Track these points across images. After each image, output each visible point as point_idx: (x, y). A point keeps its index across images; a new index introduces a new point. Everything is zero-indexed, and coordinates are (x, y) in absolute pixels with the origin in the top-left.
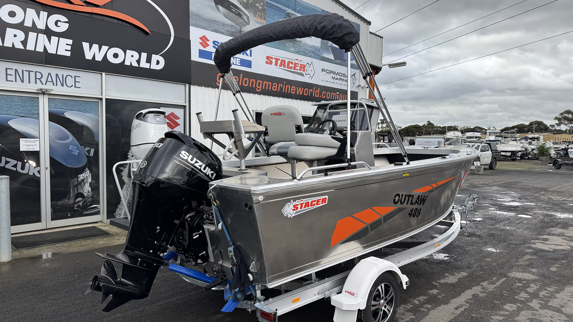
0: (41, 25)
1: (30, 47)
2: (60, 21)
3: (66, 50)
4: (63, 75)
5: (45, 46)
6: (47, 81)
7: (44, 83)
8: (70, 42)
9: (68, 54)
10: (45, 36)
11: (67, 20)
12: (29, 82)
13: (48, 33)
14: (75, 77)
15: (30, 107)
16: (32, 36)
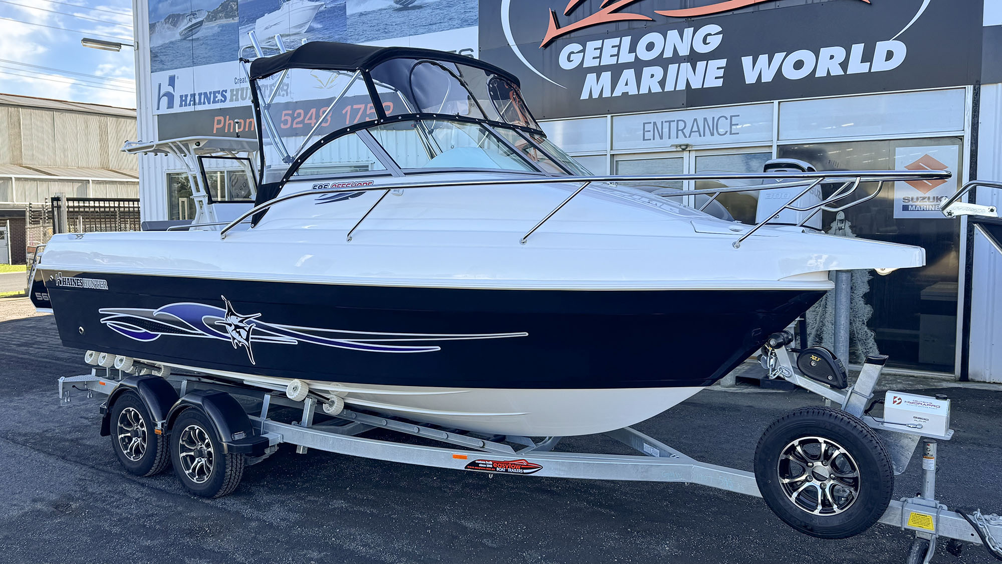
0: (684, 51)
1: (669, 87)
2: (710, 34)
3: (716, 78)
4: (713, 118)
5: (687, 79)
6: (691, 132)
7: (688, 135)
8: (723, 62)
9: (719, 83)
10: (689, 63)
11: (719, 29)
12: (669, 138)
13: (694, 58)
14: (731, 117)
16: (673, 68)
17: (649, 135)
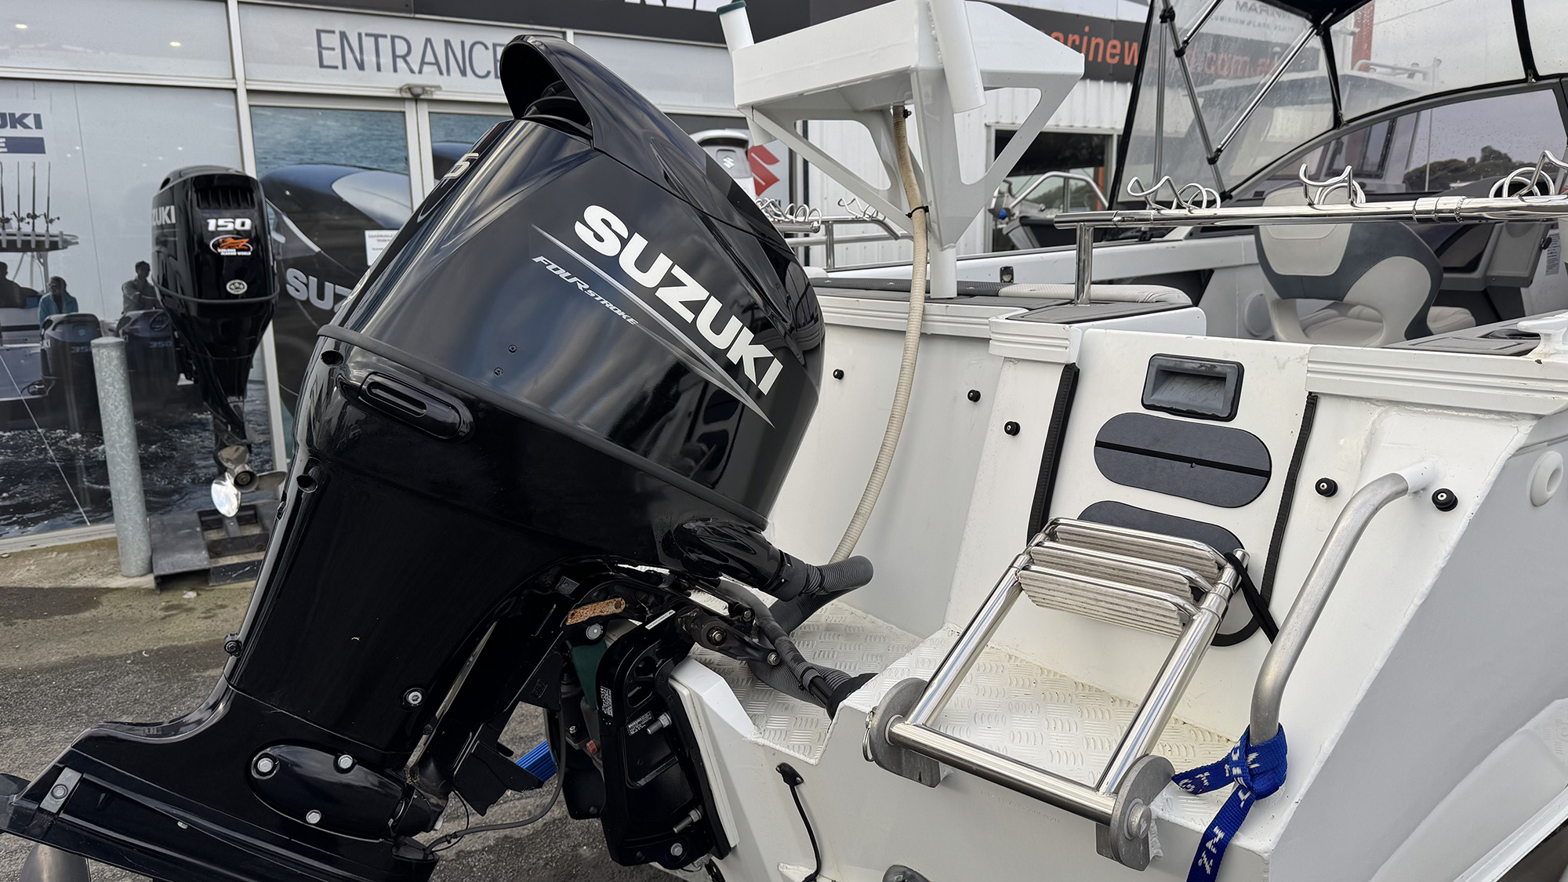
4: (463, 43)
6: (423, 63)
7: (416, 68)
12: (379, 69)
14: (495, 46)
15: (385, 142)
17: (332, 57)
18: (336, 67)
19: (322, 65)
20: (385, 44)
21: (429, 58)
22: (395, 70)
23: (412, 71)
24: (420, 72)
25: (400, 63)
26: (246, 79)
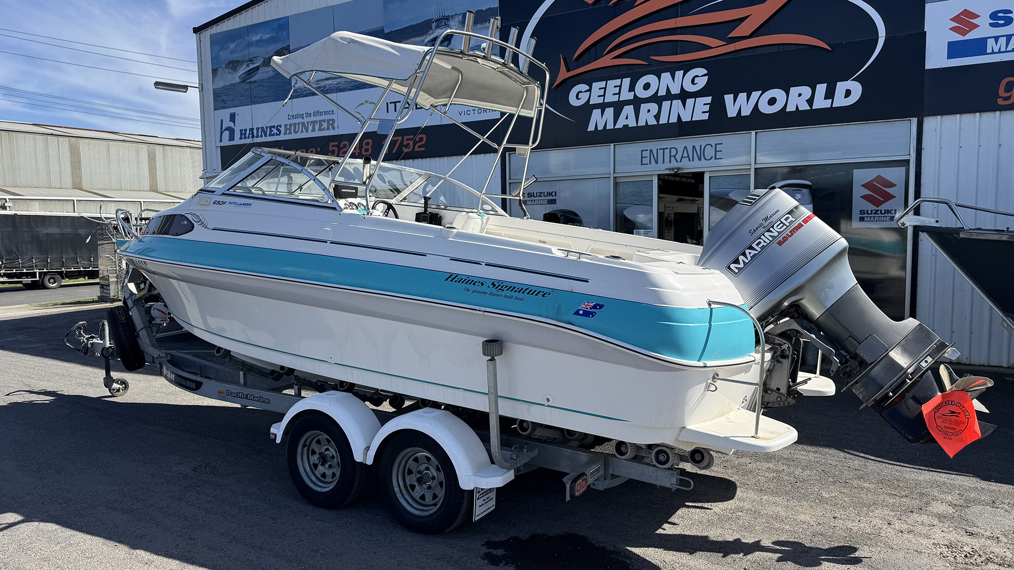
0: (675, 90)
1: (663, 120)
2: (697, 76)
3: (703, 112)
4: (701, 146)
5: (679, 114)
6: (682, 157)
7: (679, 160)
8: (709, 99)
9: (706, 117)
10: (680, 100)
11: (706, 72)
12: (664, 163)
13: (684, 96)
14: (716, 145)
16: (666, 104)
17: (645, 161)
18: (647, 164)
19: (642, 164)
20: (667, 151)
21: (685, 154)
22: (670, 162)
23: (677, 162)
24: (680, 162)
25: (672, 158)
26: (614, 173)
